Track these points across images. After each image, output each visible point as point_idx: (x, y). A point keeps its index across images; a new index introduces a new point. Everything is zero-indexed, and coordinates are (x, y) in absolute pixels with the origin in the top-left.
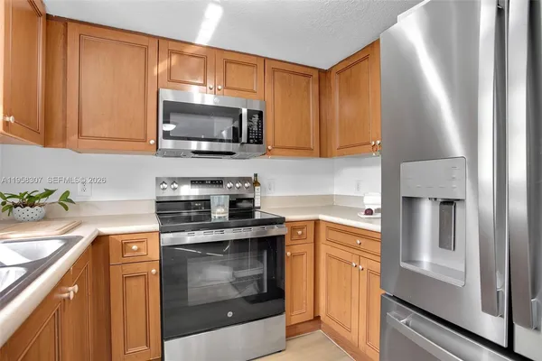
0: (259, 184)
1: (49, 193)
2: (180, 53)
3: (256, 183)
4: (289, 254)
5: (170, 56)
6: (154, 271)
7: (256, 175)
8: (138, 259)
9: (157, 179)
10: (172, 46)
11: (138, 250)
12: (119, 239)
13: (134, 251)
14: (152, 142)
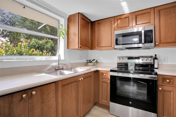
0: (157, 59)
1: (94, 60)
2: (121, 19)
3: (156, 58)
4: (160, 89)
5: (117, 21)
6: (109, 82)
7: (156, 55)
8: (105, 78)
9: (118, 57)
10: (118, 17)
11: (105, 75)
12: (102, 72)
13: (104, 75)
14: (113, 46)
